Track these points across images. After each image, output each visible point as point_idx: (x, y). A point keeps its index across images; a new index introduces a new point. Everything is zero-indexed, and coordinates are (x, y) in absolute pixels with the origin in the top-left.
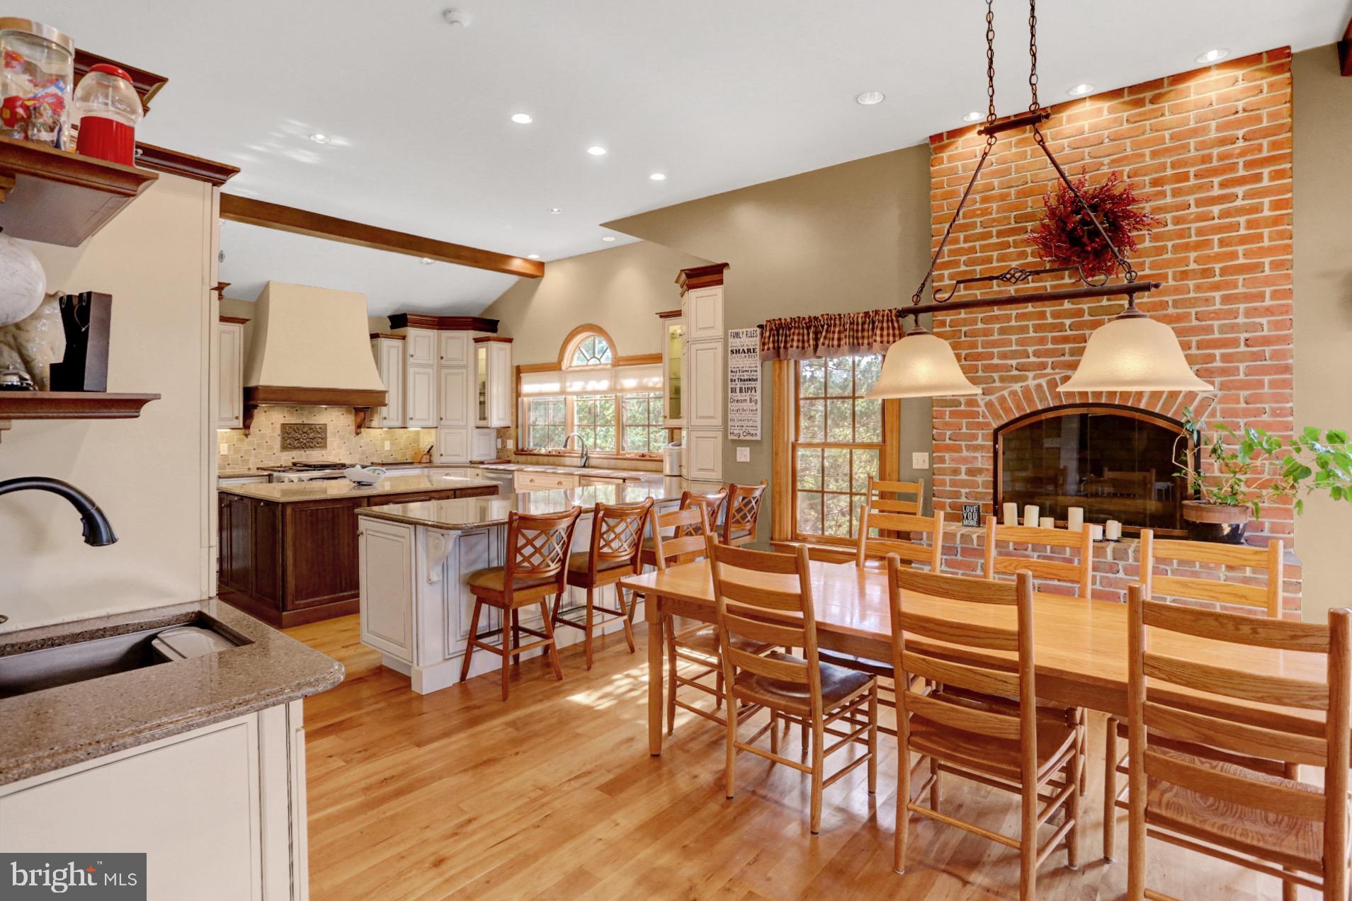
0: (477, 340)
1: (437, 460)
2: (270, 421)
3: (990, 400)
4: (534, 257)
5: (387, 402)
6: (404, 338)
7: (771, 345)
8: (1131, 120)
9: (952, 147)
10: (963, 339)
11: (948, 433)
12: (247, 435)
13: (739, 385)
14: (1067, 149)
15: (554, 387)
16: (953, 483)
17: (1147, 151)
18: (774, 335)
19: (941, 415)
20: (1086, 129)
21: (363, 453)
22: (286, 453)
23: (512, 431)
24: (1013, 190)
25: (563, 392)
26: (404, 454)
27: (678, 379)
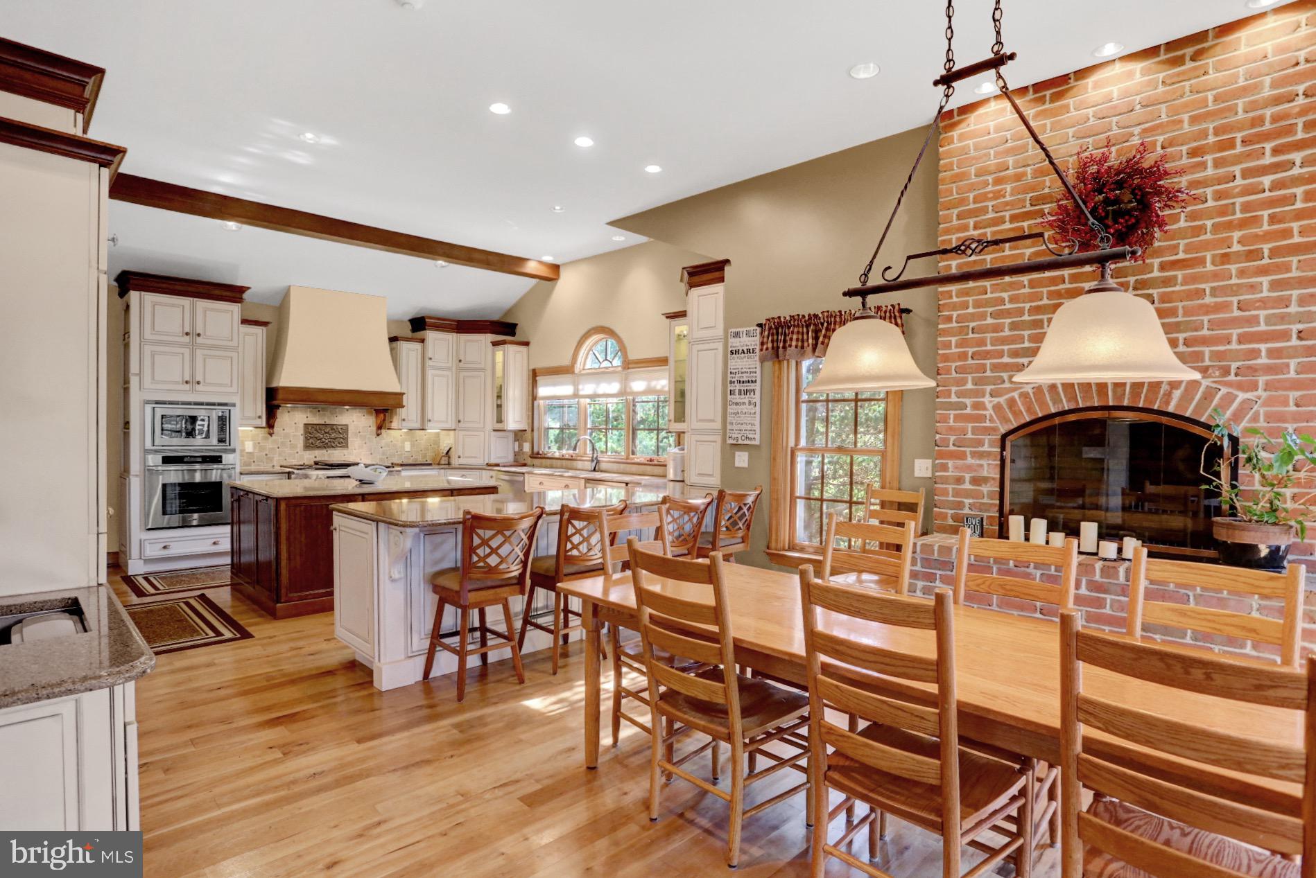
0: (495, 344)
1: (455, 462)
2: (293, 421)
3: (999, 403)
4: (548, 259)
5: (404, 403)
6: (423, 341)
7: (770, 345)
8: (1168, 82)
9: (963, 125)
10: (971, 335)
11: (952, 438)
12: (271, 434)
13: (738, 387)
14: (1092, 119)
15: (567, 390)
16: (957, 493)
17: (1186, 117)
18: (773, 335)
19: (945, 419)
20: (1115, 95)
21: (383, 454)
22: (308, 452)
23: (528, 434)
24: (1029, 169)
25: (576, 395)
26: (425, 456)
27: (683, 381)
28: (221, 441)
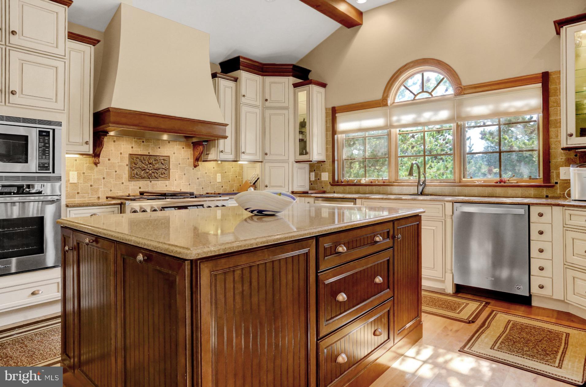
0: (296, 85)
2: (119, 150)
5: (227, 135)
6: (237, 80)
12: (96, 164)
15: (380, 122)
21: (199, 184)
22: (133, 183)
23: (328, 164)
25: (389, 126)
26: (232, 186)
28: (43, 167)
